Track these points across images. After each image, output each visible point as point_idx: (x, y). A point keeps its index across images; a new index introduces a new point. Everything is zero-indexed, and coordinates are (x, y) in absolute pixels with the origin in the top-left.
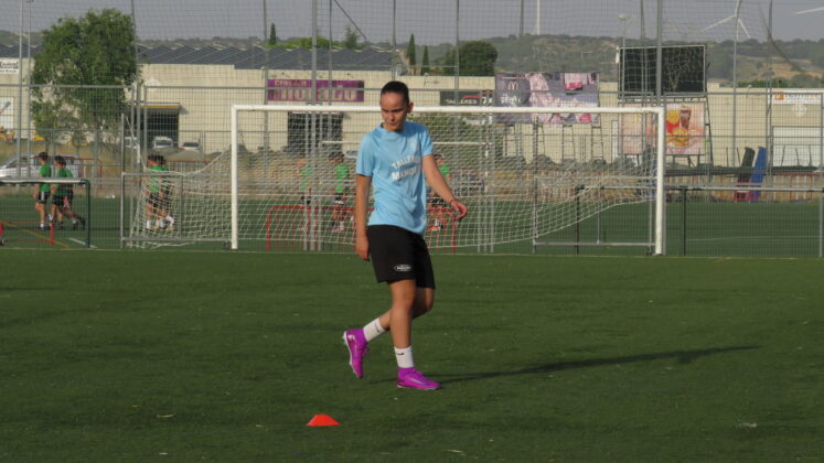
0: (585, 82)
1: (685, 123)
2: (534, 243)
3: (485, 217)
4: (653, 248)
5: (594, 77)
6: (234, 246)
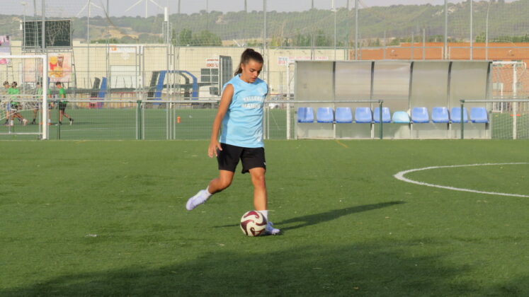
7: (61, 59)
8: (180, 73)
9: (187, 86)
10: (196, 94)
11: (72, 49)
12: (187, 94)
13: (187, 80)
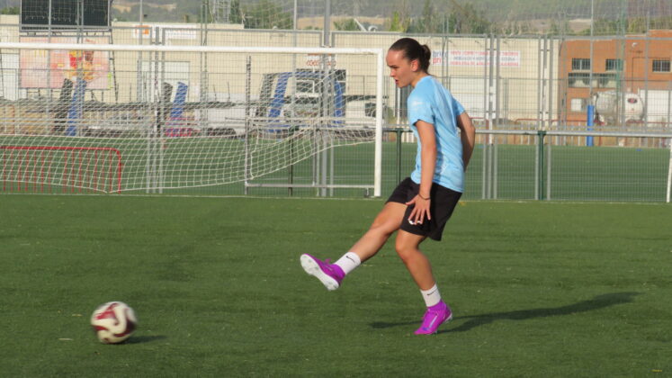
2: (246, 184)
3: (155, 160)
4: (372, 191)
11: (110, 30)
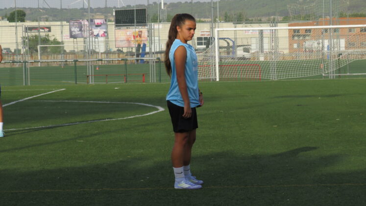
0: (102, 22)
1: (140, 36)
5: (106, 21)
6: (218, 80)
7: (140, 33)
8: (224, 39)
9: (228, 47)
10: (234, 53)
12: (228, 53)
13: (228, 43)
